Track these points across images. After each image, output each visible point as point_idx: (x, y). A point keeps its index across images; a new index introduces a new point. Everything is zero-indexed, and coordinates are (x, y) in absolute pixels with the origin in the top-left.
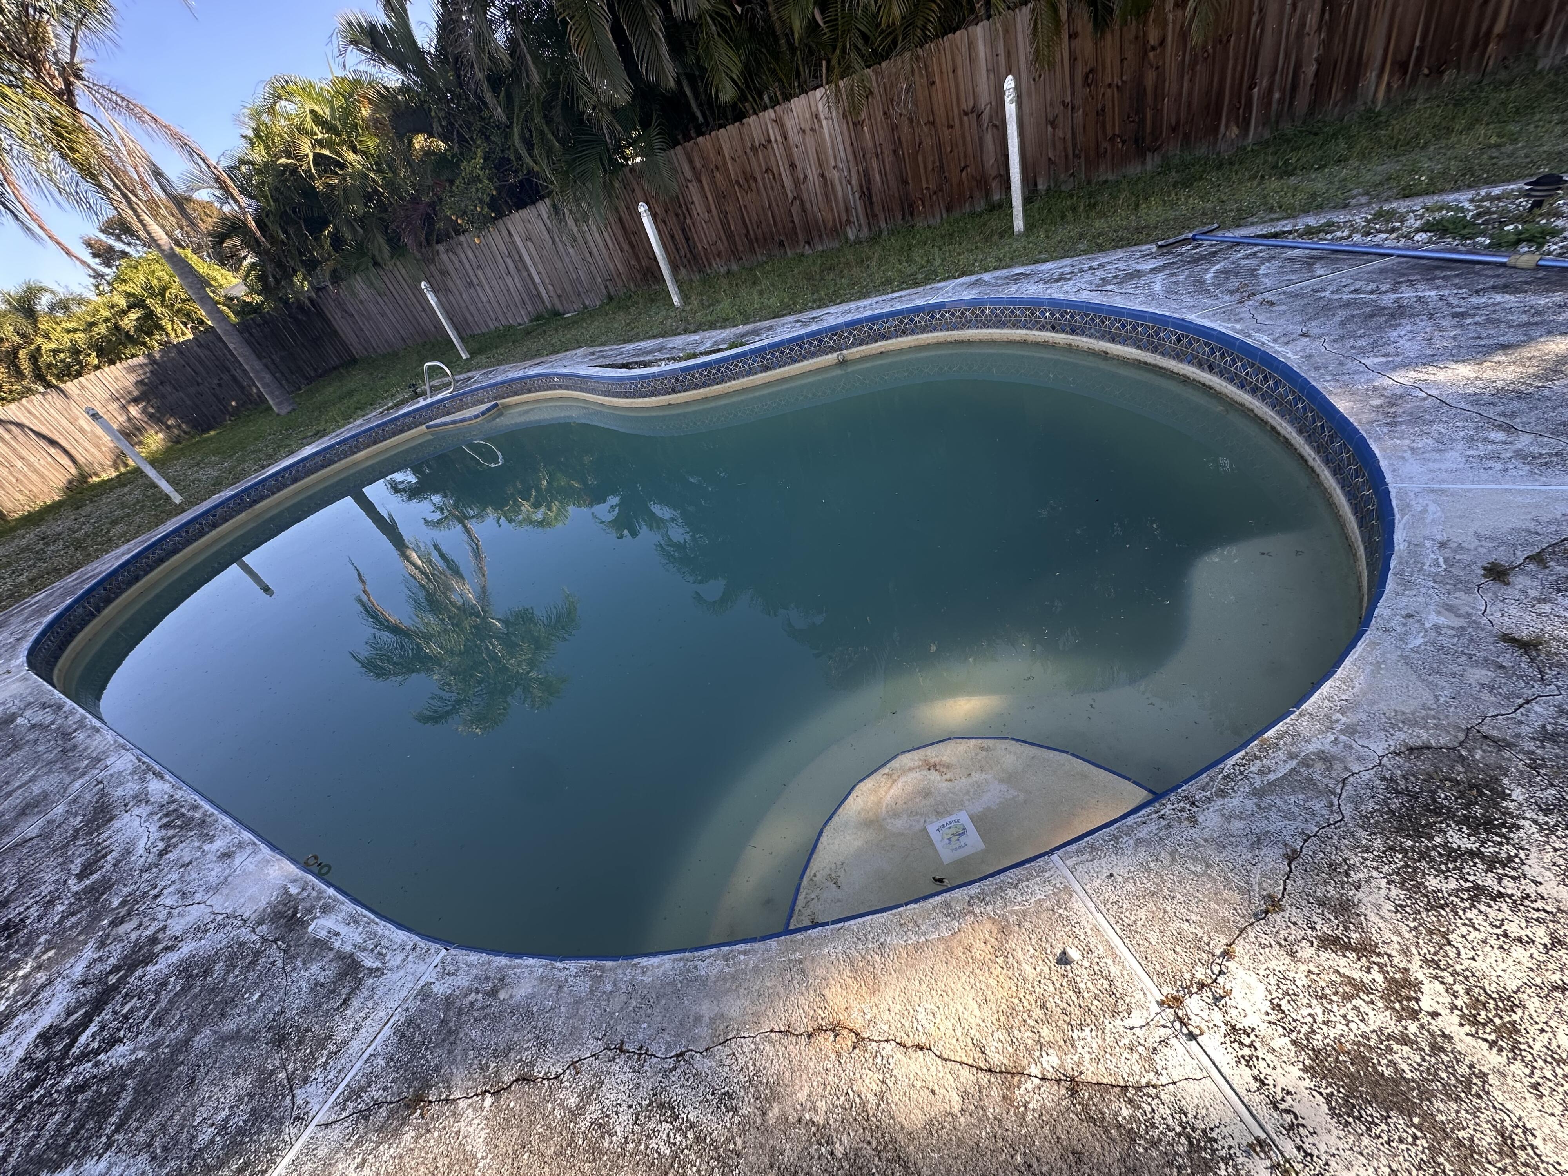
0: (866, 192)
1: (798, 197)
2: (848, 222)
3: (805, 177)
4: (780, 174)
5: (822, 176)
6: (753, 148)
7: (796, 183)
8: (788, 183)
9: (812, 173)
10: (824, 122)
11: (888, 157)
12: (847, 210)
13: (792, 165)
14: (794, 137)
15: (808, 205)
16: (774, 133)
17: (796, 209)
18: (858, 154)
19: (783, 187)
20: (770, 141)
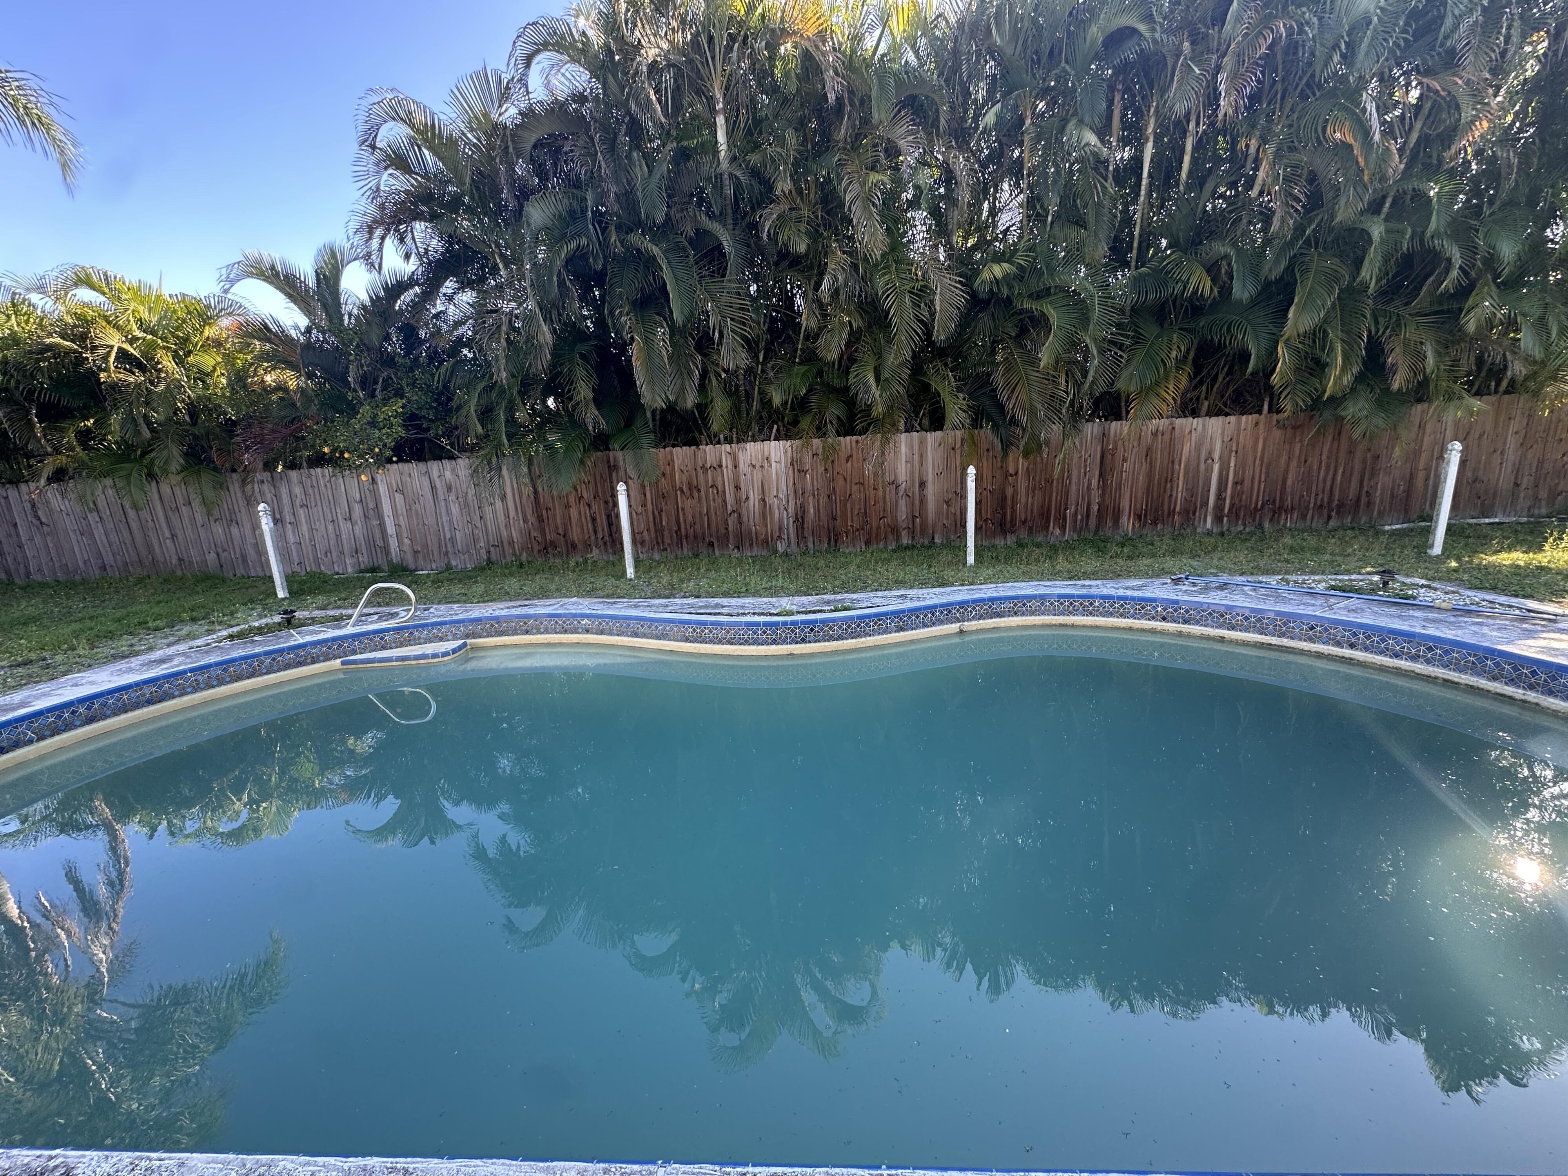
0: (800, 519)
1: (737, 511)
2: (780, 538)
3: (747, 498)
4: (724, 492)
5: (764, 500)
6: (703, 467)
7: (738, 501)
8: (730, 498)
9: (754, 498)
10: (774, 464)
11: (823, 499)
12: (780, 529)
13: (737, 488)
14: (743, 467)
15: (745, 519)
16: (726, 461)
17: (732, 521)
18: (798, 492)
19: (725, 501)
20: (720, 466)
